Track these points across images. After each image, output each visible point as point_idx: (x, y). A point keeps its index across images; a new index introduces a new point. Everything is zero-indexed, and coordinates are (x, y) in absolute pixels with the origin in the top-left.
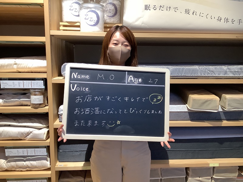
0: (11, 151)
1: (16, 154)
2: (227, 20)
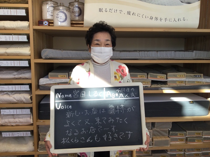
0: (5, 111)
1: (8, 113)
2: (157, 19)
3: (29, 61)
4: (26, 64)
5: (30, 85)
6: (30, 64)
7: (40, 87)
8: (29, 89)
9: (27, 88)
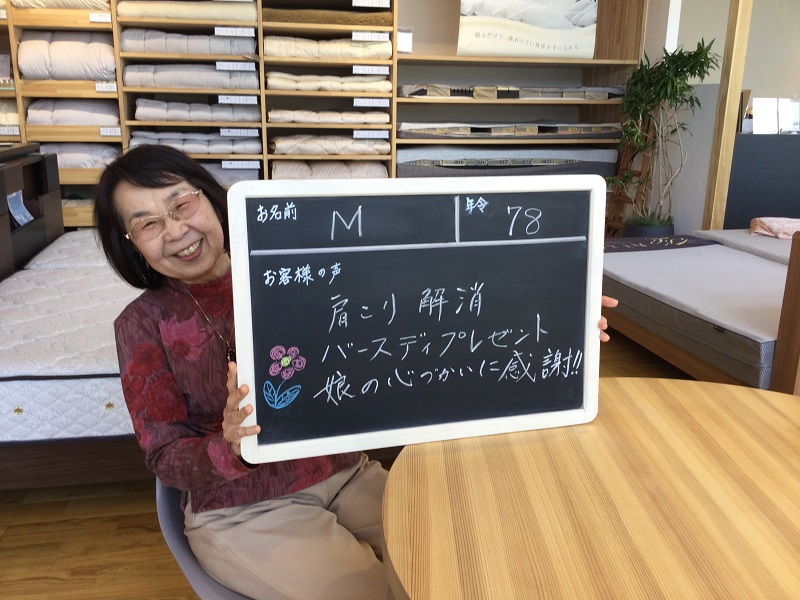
2: (544, 46)
3: (391, 99)
4: (385, 103)
5: (390, 131)
6: (391, 103)
7: (402, 135)
8: (387, 137)
9: (385, 135)
